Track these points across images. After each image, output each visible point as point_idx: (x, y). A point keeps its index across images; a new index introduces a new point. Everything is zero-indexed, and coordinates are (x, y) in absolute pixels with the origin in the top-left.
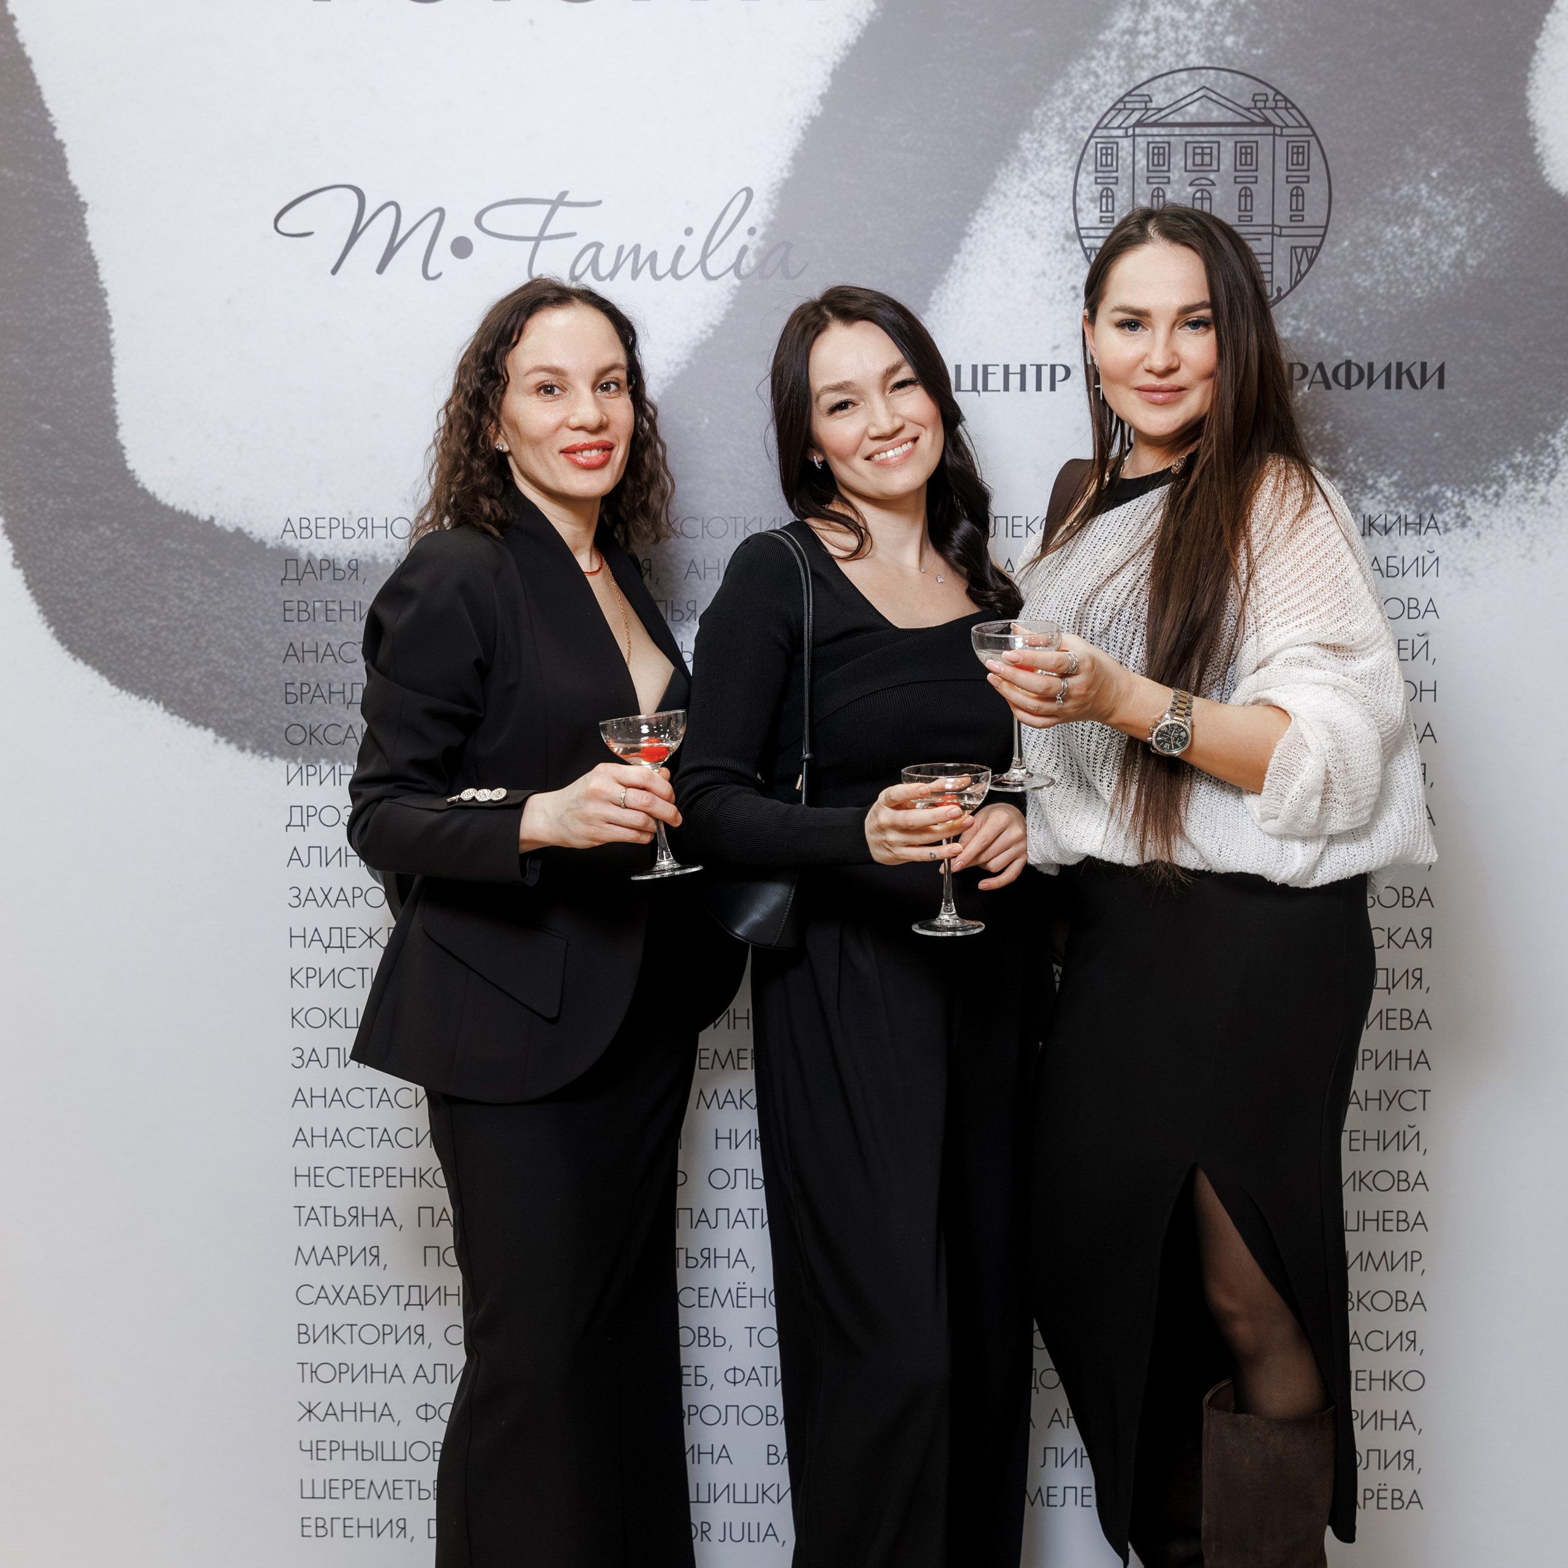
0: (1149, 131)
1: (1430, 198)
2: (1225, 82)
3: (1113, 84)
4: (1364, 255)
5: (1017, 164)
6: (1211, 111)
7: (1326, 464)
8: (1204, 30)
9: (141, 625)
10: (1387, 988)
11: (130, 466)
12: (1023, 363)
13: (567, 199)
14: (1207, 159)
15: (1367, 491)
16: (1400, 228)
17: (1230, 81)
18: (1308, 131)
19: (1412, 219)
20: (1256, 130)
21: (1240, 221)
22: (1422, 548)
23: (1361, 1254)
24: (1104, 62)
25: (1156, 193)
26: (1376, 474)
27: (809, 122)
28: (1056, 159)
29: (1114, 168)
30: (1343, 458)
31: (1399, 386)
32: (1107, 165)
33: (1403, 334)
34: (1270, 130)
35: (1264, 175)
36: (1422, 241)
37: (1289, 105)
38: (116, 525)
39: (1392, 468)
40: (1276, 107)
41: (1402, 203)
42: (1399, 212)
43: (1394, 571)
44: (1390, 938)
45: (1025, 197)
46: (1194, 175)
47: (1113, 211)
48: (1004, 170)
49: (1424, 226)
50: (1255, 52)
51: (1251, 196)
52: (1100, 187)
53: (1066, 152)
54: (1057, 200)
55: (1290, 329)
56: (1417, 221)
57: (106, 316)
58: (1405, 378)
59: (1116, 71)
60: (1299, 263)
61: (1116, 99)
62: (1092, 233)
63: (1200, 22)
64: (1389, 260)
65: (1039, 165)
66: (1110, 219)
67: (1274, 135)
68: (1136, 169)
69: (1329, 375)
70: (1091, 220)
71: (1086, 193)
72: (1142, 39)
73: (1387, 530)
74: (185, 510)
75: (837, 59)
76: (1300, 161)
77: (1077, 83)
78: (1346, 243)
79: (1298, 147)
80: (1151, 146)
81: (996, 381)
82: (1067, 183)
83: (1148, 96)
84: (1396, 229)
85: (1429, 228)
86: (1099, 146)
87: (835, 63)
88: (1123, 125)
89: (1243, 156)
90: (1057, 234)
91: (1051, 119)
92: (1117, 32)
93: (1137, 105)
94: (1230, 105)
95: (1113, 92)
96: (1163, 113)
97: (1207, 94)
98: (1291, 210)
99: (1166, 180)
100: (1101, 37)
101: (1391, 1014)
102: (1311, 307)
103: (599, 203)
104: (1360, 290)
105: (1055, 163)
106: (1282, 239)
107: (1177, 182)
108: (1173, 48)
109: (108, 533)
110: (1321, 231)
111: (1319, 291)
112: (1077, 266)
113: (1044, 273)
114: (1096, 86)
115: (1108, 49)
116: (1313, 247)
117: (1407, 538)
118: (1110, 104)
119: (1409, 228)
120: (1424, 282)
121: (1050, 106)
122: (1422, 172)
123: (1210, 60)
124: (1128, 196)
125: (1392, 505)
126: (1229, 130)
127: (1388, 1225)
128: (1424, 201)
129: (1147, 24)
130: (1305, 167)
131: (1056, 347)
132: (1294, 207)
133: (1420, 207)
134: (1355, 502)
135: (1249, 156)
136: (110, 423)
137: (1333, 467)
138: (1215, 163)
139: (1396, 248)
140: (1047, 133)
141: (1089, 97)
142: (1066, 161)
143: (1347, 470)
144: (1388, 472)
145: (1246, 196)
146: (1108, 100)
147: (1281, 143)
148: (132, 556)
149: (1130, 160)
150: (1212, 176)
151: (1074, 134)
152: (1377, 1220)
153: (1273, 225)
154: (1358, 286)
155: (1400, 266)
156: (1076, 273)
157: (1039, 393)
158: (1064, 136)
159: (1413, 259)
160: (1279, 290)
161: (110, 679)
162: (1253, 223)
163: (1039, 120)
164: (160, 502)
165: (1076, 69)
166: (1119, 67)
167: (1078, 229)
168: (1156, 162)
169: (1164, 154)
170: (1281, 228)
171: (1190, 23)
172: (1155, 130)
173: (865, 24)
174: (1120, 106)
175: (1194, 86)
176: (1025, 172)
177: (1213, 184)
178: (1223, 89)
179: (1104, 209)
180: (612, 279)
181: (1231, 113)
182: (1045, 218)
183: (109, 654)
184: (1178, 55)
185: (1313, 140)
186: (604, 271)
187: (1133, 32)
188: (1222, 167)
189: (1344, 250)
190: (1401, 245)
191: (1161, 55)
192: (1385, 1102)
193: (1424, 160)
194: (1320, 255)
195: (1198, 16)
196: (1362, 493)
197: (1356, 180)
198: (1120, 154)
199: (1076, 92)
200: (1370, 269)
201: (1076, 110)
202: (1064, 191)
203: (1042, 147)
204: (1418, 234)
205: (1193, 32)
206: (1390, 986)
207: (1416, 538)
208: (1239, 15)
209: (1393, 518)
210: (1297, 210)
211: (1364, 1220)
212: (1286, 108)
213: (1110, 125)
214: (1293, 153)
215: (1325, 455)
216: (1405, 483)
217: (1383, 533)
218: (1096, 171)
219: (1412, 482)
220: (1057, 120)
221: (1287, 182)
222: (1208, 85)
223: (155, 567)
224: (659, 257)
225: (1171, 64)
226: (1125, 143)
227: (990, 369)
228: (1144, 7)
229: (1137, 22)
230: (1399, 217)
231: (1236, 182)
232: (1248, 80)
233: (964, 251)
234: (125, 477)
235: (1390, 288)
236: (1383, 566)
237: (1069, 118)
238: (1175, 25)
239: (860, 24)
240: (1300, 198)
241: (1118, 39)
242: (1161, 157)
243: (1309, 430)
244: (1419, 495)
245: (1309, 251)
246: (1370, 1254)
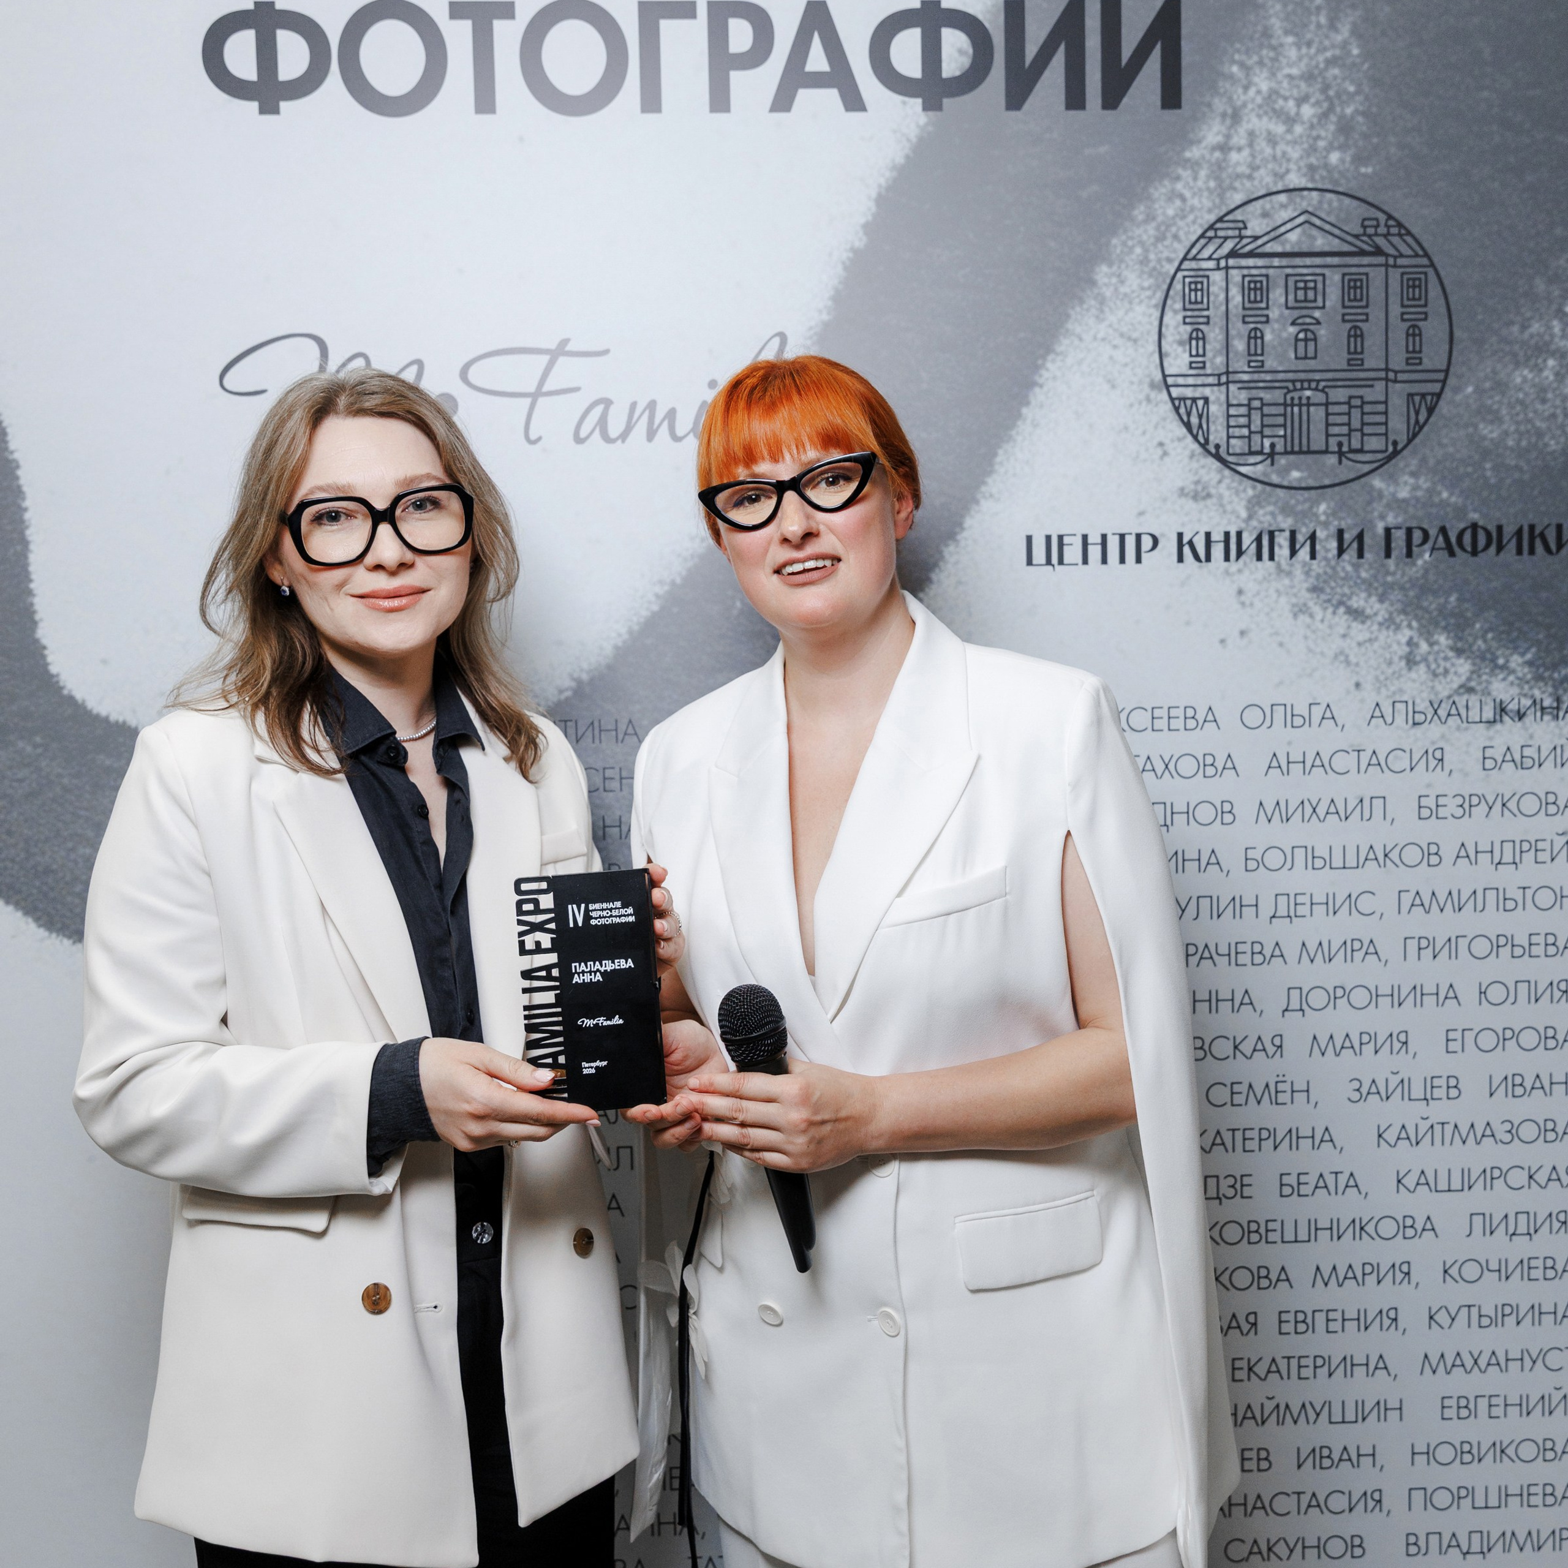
0: (1244, 262)
1: (1563, 337)
2: (1330, 203)
3: (1202, 208)
4: (1489, 402)
5: (1093, 302)
6: (1314, 238)
7: (1450, 642)
8: (1306, 146)
9: (73, 856)
10: (1529, 1234)
11: (53, 669)
12: (1104, 532)
13: (568, 348)
14: (1311, 295)
15: (1497, 671)
16: (1531, 371)
17: (1335, 204)
18: (1425, 261)
19: (1545, 361)
20: (1366, 260)
21: (1349, 365)
22: (1561, 736)
23: (1504, 1534)
24: (1191, 183)
25: (1253, 334)
26: (1508, 652)
27: (851, 255)
28: (1138, 296)
29: (1205, 306)
30: (1470, 635)
31: (1532, 551)
32: (1196, 302)
33: (1536, 492)
34: (1381, 260)
35: (1376, 313)
36: (1555, 385)
37: (1403, 232)
38: (38, 739)
39: (1526, 645)
40: (1389, 234)
41: (1533, 342)
42: (1529, 353)
43: (1528, 762)
44: (1531, 1177)
45: (1103, 339)
46: (1296, 313)
47: (1204, 355)
48: (1078, 309)
49: (1558, 368)
50: (1363, 170)
51: (1362, 336)
52: (1189, 328)
53: (1149, 288)
54: (1140, 343)
55: (1408, 488)
56: (1551, 362)
57: (19, 493)
58: (1538, 543)
59: (1206, 194)
60: (1417, 413)
61: (1206, 226)
62: (1181, 381)
63: (1301, 136)
64: (1518, 408)
65: (1118, 302)
66: (1201, 365)
67: (1387, 265)
68: (1230, 306)
69: (1453, 540)
70: (1179, 367)
71: (1173, 335)
72: (1234, 156)
73: (1521, 716)
74: (121, 720)
75: (882, 181)
76: (1417, 296)
77: (1161, 207)
78: (1470, 389)
79: (1414, 280)
80: (1247, 279)
81: (1073, 553)
82: (1151, 324)
83: (1243, 222)
84: (1526, 372)
85: (1563, 371)
86: (1187, 280)
87: (880, 186)
88: (1215, 256)
89: (1352, 291)
90: (1141, 382)
91: (1131, 250)
92: (1205, 148)
93: (1230, 233)
94: (1336, 232)
95: (1202, 218)
96: (1260, 242)
97: (1310, 220)
98: (1408, 352)
99: (1264, 319)
100: (1188, 154)
101: (1533, 1263)
102: (1431, 462)
103: (606, 352)
104: (1486, 443)
105: (1137, 300)
106: (1398, 386)
107: (1277, 321)
108: (1270, 166)
109: (29, 749)
110: (1441, 376)
111: (1440, 444)
112: (1164, 419)
113: (1126, 428)
114: (1182, 210)
115: (1196, 168)
116: (1433, 394)
117: (1543, 724)
118: (1200, 232)
119: (1541, 370)
120: (1559, 432)
121: (1130, 234)
122: (1554, 307)
123: (1313, 180)
124: (1221, 337)
125: (1526, 687)
126: (1335, 260)
127: (1534, 1500)
128: (1557, 340)
129: (1239, 138)
130: (1422, 302)
131: (1141, 514)
132: (1411, 348)
133: (1553, 347)
134: (1484, 685)
135: (1358, 291)
136: (27, 618)
137: (1459, 645)
138: (1320, 299)
139: (1526, 394)
140: (1127, 266)
141: (1175, 224)
142: (1150, 298)
143: (1475, 648)
144: (1521, 650)
145: (1356, 336)
146: (1196, 227)
147: (1395, 275)
148: (59, 776)
149: (1222, 296)
150: (1317, 314)
151: (1158, 267)
152: (1521, 1495)
153: (1387, 370)
154: (1484, 438)
155: (1531, 415)
156: (1164, 428)
157: (1122, 566)
158: (1146, 269)
159: (1546, 407)
160: (1395, 443)
161: (37, 920)
162: (1366, 366)
163: (1118, 251)
164: (91, 711)
165: (1160, 191)
166: (1208, 189)
167: (1165, 376)
168: (1252, 298)
169: (1261, 289)
170: (1396, 372)
171: (1289, 137)
172: (1251, 262)
173: (914, 140)
174: (1211, 234)
175: (1295, 210)
176: (1102, 311)
177: (1318, 323)
178: (1329, 213)
179: (1194, 352)
180: (623, 442)
181: (1337, 241)
182: (1126, 365)
183: (35, 891)
184: (1276, 175)
185: (1430, 271)
186: (614, 430)
187: (1224, 148)
188: (1328, 304)
189: (1468, 397)
190: (1532, 391)
191: (1256, 175)
192: (1528, 1363)
193: (1557, 293)
194: (1442, 403)
195: (1298, 129)
196: (1492, 673)
197: (1480, 317)
198: (1211, 289)
199: (1160, 219)
200: (1497, 419)
201: (1160, 238)
202: (1148, 333)
203: (1122, 282)
204: (1551, 378)
205: (1293, 148)
206: (1532, 1231)
207: (1553, 724)
208: (1345, 128)
209: (1529, 702)
210: (1414, 351)
211: (1507, 1495)
212: (1400, 235)
213: (1199, 257)
214: (1408, 287)
215: (1449, 632)
216: (1541, 662)
217: (1517, 719)
218: (1185, 309)
219: (1548, 660)
220: (1138, 250)
221: (1403, 320)
222: (1310, 209)
223: (87, 788)
224: (679, 416)
225: (1267, 184)
226: (1217, 277)
227: (1066, 540)
228: (1235, 117)
229: (1228, 137)
230: (1528, 359)
231: (1344, 321)
232: (1355, 203)
233: (1033, 402)
234: (49, 683)
235: (1520, 440)
236: (1517, 757)
237: (1152, 248)
238: (1272, 141)
239: (908, 140)
240: (1417, 338)
241: (1208, 156)
242: (1258, 292)
243: (1431, 603)
244: (1556, 675)
245: (1429, 398)
246: (1513, 1534)
